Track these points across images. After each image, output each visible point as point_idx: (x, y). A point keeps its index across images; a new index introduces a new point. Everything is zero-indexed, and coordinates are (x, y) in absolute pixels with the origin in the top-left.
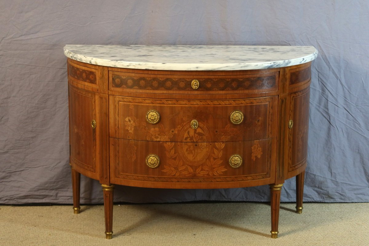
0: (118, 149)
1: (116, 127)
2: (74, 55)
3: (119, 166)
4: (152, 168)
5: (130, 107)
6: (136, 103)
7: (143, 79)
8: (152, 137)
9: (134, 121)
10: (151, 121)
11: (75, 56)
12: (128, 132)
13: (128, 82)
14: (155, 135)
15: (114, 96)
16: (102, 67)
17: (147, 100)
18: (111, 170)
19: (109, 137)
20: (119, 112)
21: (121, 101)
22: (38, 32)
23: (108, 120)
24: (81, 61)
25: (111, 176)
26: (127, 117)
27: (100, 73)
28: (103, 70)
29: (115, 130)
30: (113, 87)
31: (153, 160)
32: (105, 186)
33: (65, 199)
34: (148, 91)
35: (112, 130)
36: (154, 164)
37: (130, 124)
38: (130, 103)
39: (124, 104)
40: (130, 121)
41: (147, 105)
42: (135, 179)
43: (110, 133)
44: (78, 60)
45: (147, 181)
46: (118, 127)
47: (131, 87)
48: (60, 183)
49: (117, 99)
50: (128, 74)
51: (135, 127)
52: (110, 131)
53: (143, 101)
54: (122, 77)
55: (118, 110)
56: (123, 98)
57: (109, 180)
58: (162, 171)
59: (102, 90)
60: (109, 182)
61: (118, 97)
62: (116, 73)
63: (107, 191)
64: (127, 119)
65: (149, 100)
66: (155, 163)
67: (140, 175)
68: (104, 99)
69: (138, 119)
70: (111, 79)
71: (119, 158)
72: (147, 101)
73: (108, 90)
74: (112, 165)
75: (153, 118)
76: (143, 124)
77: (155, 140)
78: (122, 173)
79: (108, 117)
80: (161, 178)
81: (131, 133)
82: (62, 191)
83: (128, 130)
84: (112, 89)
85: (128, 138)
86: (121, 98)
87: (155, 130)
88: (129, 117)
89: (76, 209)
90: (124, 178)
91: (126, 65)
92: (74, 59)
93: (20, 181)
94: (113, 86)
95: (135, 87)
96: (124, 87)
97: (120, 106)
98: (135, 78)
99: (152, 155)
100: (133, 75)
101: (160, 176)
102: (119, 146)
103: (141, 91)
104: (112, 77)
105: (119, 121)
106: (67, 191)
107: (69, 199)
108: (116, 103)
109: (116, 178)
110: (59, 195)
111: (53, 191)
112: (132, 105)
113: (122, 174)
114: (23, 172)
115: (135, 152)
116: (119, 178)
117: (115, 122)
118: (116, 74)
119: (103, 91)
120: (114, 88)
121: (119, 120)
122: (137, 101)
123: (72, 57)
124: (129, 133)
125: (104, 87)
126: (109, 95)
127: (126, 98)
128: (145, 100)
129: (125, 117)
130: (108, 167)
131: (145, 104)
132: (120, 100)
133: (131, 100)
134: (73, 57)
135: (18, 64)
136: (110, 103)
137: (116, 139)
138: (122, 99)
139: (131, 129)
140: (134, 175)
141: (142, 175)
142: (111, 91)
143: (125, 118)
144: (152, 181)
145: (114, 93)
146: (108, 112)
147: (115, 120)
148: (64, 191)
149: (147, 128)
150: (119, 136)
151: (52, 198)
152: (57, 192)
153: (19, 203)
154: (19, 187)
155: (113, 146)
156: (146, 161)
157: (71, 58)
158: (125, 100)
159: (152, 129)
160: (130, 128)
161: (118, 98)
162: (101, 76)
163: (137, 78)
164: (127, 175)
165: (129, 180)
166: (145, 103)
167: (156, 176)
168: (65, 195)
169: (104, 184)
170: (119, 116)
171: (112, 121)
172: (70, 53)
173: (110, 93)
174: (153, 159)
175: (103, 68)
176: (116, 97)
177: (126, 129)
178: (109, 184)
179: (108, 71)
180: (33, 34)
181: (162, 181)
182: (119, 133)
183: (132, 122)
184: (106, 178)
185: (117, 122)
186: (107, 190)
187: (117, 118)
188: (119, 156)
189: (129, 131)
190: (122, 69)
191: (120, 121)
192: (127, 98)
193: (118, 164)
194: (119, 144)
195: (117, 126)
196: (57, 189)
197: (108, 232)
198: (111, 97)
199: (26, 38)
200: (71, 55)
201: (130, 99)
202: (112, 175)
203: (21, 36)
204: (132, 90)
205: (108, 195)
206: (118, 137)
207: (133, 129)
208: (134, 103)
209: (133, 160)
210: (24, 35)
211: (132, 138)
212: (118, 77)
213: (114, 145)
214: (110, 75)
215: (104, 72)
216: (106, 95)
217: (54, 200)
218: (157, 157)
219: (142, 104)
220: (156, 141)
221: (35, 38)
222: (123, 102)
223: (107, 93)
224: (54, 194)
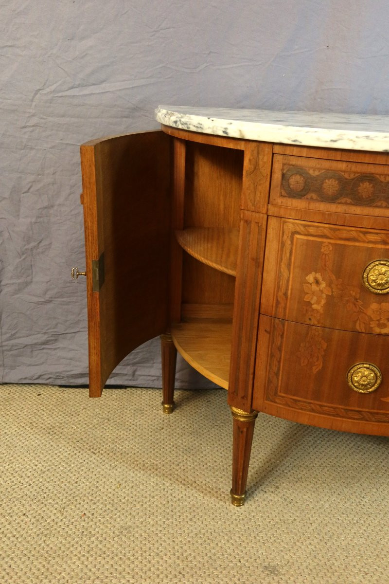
0: (279, 343)
1: (280, 294)
2: (182, 117)
3: (278, 378)
4: (361, 393)
5: (322, 250)
6: (341, 239)
7: (369, 178)
8: (370, 324)
9: (329, 285)
10: (376, 287)
11: (183, 120)
12: (311, 307)
13: (325, 185)
14: (378, 321)
15: (283, 219)
16: (255, 144)
17: (370, 233)
18: (256, 384)
19: (259, 314)
20: (290, 259)
21: (299, 233)
22: (104, 81)
23: (260, 276)
24: (200, 131)
25: (255, 395)
26: (310, 273)
27: (250, 160)
28: (258, 153)
29: (277, 300)
30: (281, 196)
31: (365, 376)
32: (240, 411)
33: (149, 380)
34: (377, 212)
35: (267, 301)
36: (366, 385)
37: (318, 289)
38: (325, 240)
39: (307, 240)
40: (317, 282)
41: (371, 245)
42: (313, 410)
43: (263, 306)
44: (193, 129)
45: (343, 417)
46: (285, 294)
47: (333, 199)
48: (141, 354)
49: (290, 227)
50: (326, 164)
51: (330, 298)
52: (263, 300)
53: (361, 235)
54: (311, 172)
55: (288, 255)
56: (305, 226)
57: (249, 402)
58: (382, 399)
59: (251, 204)
60: (249, 405)
61: (293, 224)
62: (294, 161)
63: (242, 422)
64: (310, 278)
65: (377, 234)
66: (368, 384)
67: (328, 405)
68: (253, 225)
69: (341, 280)
70: (277, 176)
71: (279, 362)
72: (371, 237)
73: (269, 203)
74: (261, 372)
75: (382, 280)
76: (351, 292)
77: (377, 330)
78: (283, 395)
79: (260, 270)
80: (378, 413)
81: (317, 311)
82: (144, 367)
83: (309, 304)
84: (279, 201)
85: (308, 322)
86: (302, 225)
87: (380, 309)
88: (316, 273)
89: (166, 406)
90: (287, 405)
91: (329, 140)
92: (180, 127)
93: (74, 350)
94: (283, 193)
95: (343, 200)
96: (312, 198)
97: (294, 243)
98: (346, 176)
99: (365, 366)
100: (343, 166)
101: (375, 411)
102: (282, 336)
103: (358, 210)
104: (283, 170)
105: (288, 281)
106: (152, 367)
107: (155, 380)
108: (285, 237)
109: (266, 401)
110: (137, 373)
111: (129, 367)
112: (330, 243)
113: (283, 397)
114: (77, 334)
115: (323, 353)
116: (275, 402)
117: (279, 282)
118: (294, 163)
119: (253, 205)
120: (284, 200)
121: (289, 277)
122: (344, 235)
123: (176, 122)
124: (313, 310)
125: (258, 194)
126: (268, 216)
127: (314, 226)
128: (365, 233)
129: (306, 270)
130: (251, 376)
131: (366, 245)
132: (298, 230)
133: (327, 232)
134: (179, 123)
135: (67, 144)
136: (268, 235)
137: (277, 321)
138: (302, 228)
139: (318, 302)
140: (312, 401)
141: (332, 405)
142: (276, 205)
143: (307, 275)
144: (354, 419)
145: (282, 213)
146: (262, 255)
147: (278, 277)
148: (147, 367)
149: (360, 302)
150: (285, 315)
151: (126, 378)
152: (135, 368)
153: (72, 385)
154: (71, 359)
155: (268, 335)
156: (349, 375)
157: (174, 126)
158: (311, 230)
159: (374, 306)
160: (315, 298)
161: (291, 225)
162: (253, 167)
163: (352, 176)
164: (296, 401)
165: (300, 411)
166: (364, 242)
167: (367, 410)
168: (148, 374)
169: (236, 407)
170: (289, 270)
171: (269, 277)
172: (172, 115)
173: (272, 210)
174: (366, 373)
175: (258, 147)
176: (286, 222)
177: (305, 300)
178: (249, 411)
179: (273, 154)
180: (94, 84)
181: (379, 422)
182: (285, 309)
183: (323, 285)
184: (243, 398)
185: (283, 283)
186: (242, 419)
187: (285, 273)
188: (280, 358)
189: (312, 304)
190: (313, 151)
191: (291, 279)
192: (318, 227)
193: (277, 374)
194: (283, 333)
195: (283, 290)
196: (134, 364)
197: (238, 495)
198: (273, 222)
199: (81, 93)
200: (173, 118)
201: (325, 228)
202: (259, 393)
203: (72, 88)
204: (333, 208)
205: (245, 430)
206: (281, 316)
207: (323, 302)
208: (336, 239)
209: (315, 370)
210: (79, 86)
211: (318, 323)
212: (300, 171)
213: (269, 333)
214: (278, 166)
215: (261, 157)
216: (261, 215)
217: (130, 380)
218: (377, 371)
219: (357, 244)
220: (380, 335)
221: (98, 93)
222: (305, 235)
223: (265, 211)
224: (131, 372)
